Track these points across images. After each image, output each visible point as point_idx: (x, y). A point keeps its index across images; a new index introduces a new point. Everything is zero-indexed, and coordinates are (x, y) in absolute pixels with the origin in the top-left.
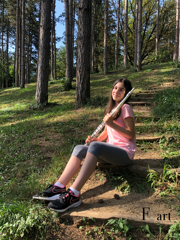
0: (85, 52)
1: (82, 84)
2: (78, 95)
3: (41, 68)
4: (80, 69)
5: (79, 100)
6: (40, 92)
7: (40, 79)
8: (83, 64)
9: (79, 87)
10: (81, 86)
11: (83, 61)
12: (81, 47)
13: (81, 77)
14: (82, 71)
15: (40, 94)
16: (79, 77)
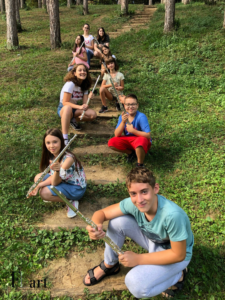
0: (56, 7)
1: (55, 32)
2: (53, 40)
3: (10, 13)
4: (53, 21)
5: (54, 44)
6: (12, 35)
7: (10, 23)
8: (55, 17)
9: (53, 35)
10: (54, 34)
11: (55, 15)
12: (53, 4)
13: (54, 27)
14: (55, 22)
15: (13, 37)
16: (53, 27)
